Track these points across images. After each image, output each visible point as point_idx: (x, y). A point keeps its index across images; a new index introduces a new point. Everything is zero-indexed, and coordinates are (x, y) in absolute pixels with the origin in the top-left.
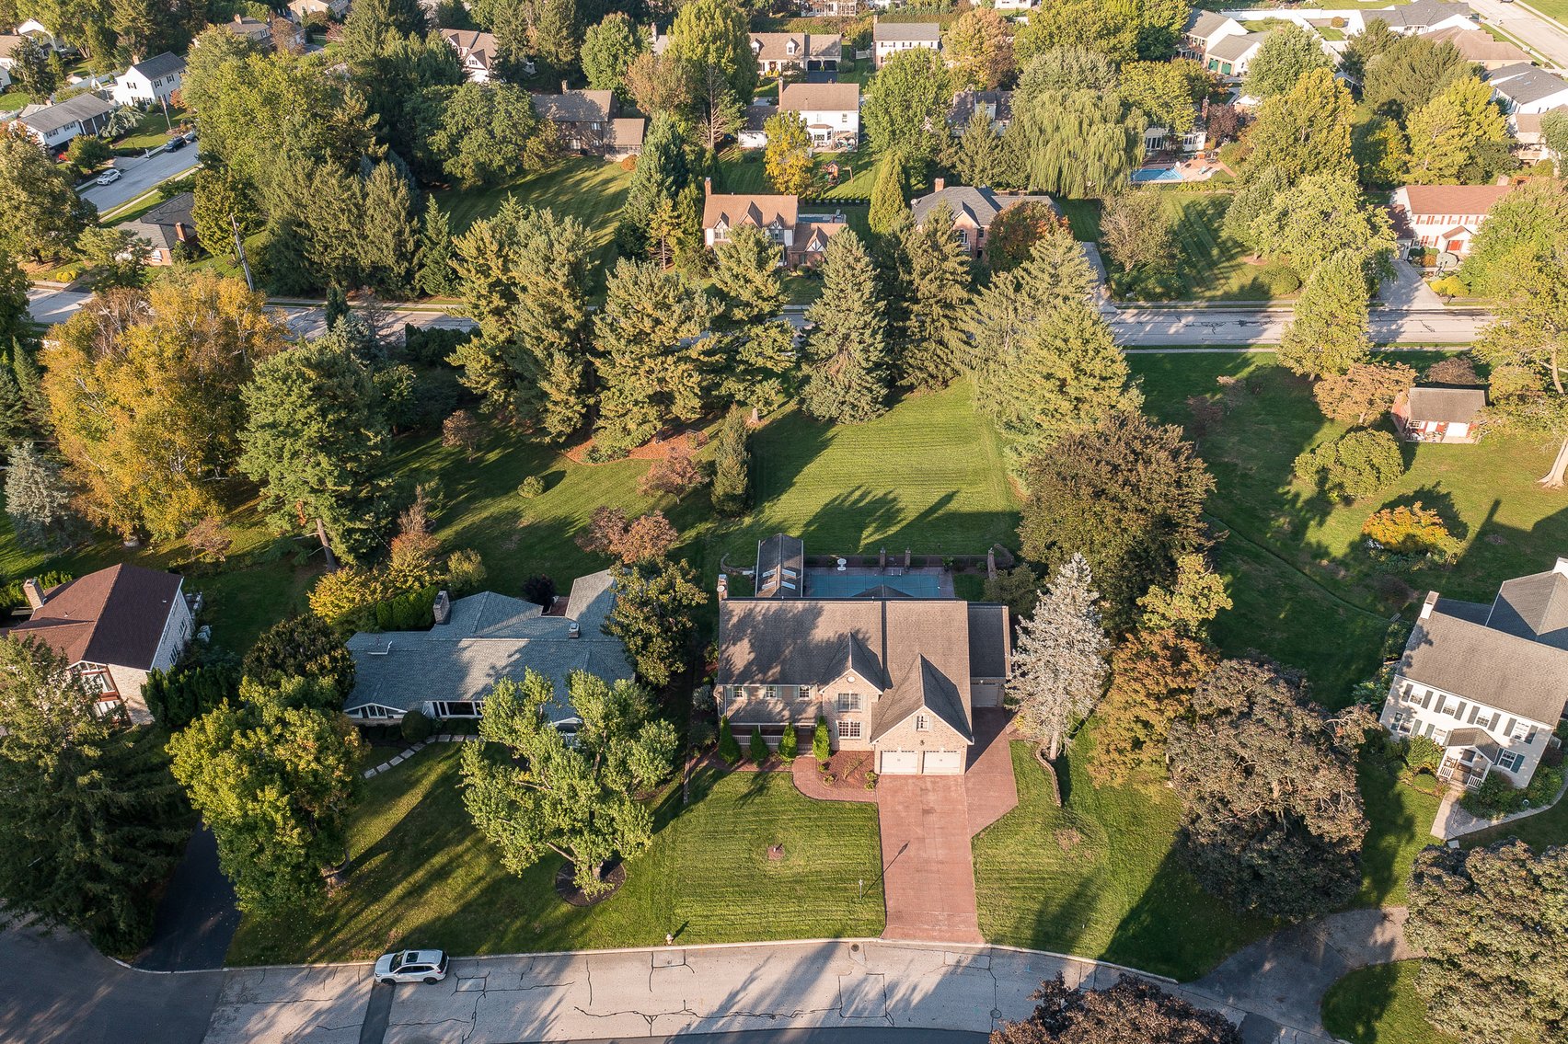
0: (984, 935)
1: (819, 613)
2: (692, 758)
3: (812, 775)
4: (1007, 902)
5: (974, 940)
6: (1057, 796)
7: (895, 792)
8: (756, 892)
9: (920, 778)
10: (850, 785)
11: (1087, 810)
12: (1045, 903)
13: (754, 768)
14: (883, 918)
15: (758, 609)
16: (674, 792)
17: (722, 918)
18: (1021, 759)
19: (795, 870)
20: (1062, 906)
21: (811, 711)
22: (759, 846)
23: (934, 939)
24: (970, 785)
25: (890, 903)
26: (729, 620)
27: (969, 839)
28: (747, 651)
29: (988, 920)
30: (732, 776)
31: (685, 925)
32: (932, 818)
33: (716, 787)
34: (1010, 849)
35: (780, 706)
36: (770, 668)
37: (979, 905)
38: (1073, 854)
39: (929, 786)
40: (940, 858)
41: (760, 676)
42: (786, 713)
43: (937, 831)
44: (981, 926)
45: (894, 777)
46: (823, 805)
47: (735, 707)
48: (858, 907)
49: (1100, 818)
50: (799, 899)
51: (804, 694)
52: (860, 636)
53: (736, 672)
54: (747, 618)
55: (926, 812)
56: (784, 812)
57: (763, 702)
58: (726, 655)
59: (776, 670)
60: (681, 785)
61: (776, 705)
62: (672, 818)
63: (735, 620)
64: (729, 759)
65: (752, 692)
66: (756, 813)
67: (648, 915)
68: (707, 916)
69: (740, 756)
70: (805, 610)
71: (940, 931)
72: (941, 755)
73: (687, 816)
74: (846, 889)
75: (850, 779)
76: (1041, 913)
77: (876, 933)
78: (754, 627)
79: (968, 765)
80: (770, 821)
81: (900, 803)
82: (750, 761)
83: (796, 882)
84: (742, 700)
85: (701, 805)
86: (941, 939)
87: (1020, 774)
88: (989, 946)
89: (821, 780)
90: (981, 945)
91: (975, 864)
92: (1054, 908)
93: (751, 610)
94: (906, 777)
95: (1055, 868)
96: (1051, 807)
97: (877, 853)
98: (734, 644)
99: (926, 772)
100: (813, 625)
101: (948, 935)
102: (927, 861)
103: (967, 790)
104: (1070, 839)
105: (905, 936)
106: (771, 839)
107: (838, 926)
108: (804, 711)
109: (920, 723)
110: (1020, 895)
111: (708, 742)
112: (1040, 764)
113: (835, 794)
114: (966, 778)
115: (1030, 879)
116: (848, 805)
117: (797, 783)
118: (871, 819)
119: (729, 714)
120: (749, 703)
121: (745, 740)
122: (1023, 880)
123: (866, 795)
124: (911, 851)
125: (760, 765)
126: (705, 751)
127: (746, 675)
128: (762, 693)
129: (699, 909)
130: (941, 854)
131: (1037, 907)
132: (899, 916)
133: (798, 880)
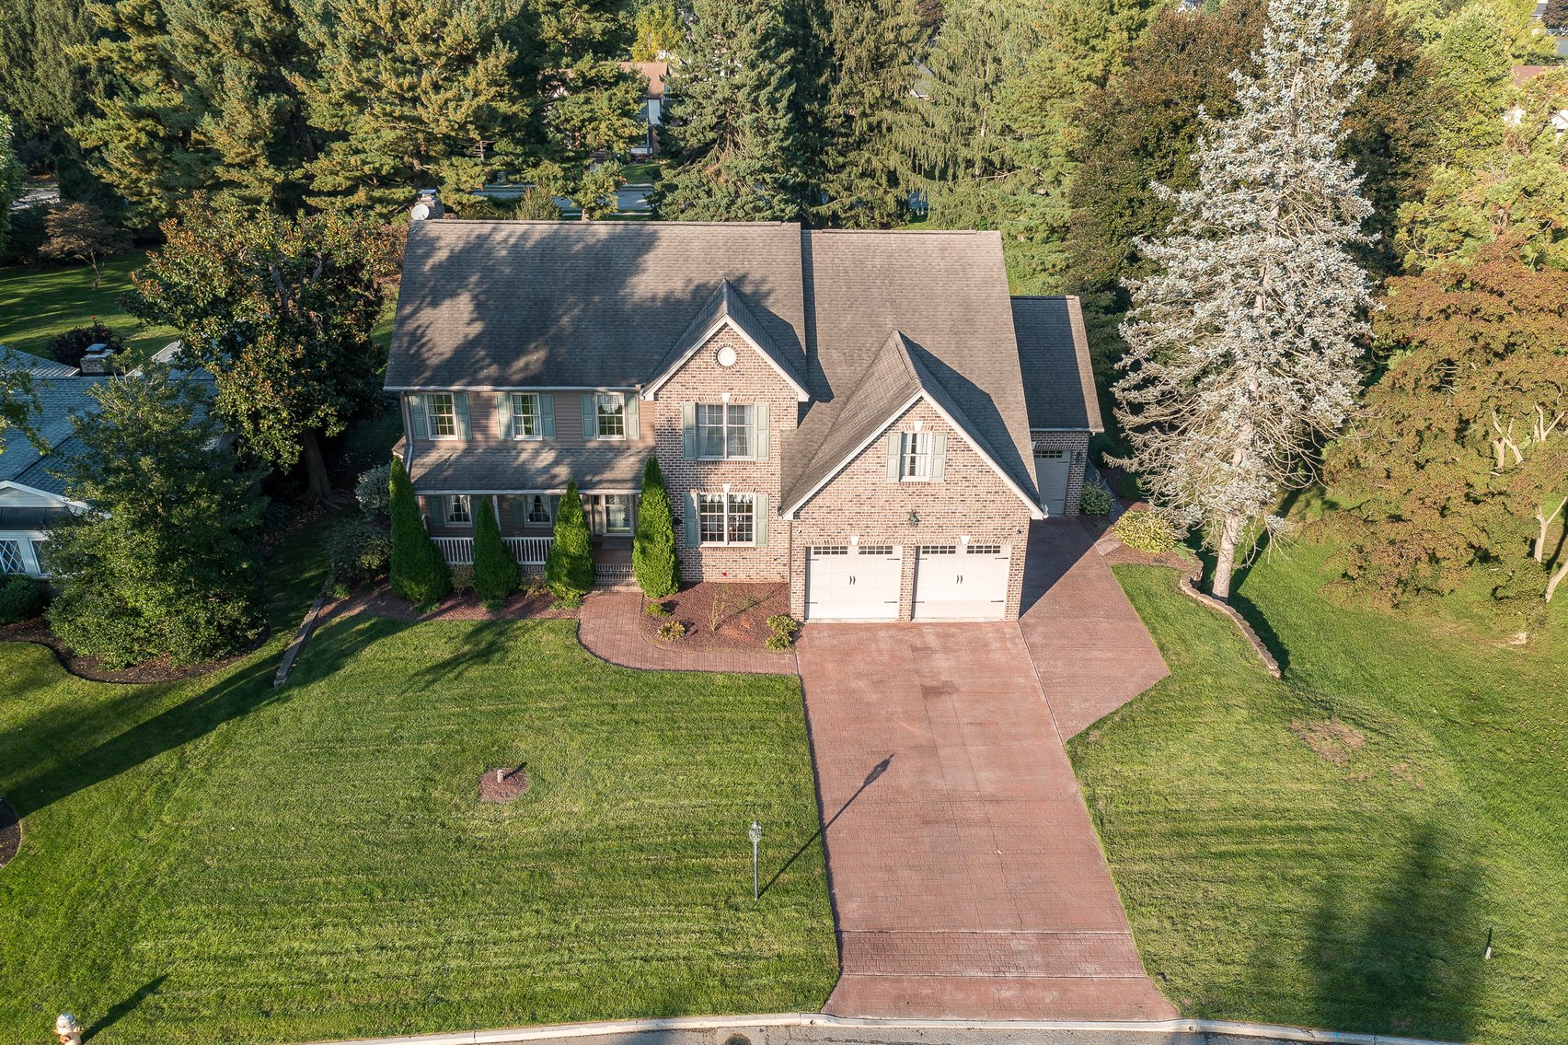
0: (1172, 992)
1: (649, 243)
2: (329, 600)
3: (629, 624)
4: (1220, 892)
5: (1138, 1010)
6: (1262, 656)
7: (845, 655)
8: (421, 886)
9: (907, 627)
10: (725, 642)
11: (1346, 685)
12: (1329, 891)
13: (480, 614)
14: (828, 949)
15: (499, 237)
16: (259, 666)
17: (289, 961)
18: (1149, 595)
19: (556, 825)
20: (1388, 899)
21: (626, 466)
22: (458, 769)
23: (1004, 1010)
24: (1036, 639)
25: (851, 910)
26: (428, 255)
27: (1059, 745)
28: (466, 317)
29: (1172, 945)
30: (418, 629)
31: (152, 987)
32: (949, 704)
33: (368, 652)
34: (1186, 761)
35: (547, 457)
36: (518, 353)
37: (1133, 905)
38: (1361, 770)
39: (932, 641)
40: (989, 789)
41: (493, 370)
42: (563, 471)
43: (967, 730)
44: (1152, 963)
45: (840, 628)
46: (653, 680)
47: (432, 458)
48: (748, 922)
49: (1390, 700)
50: (558, 902)
51: (610, 424)
52: (748, 289)
53: (434, 361)
54: (472, 255)
55: (931, 692)
56: (542, 696)
57: (507, 447)
58: (411, 326)
59: (535, 358)
60: (279, 657)
61: (536, 453)
62: (228, 717)
63: (442, 255)
64: (417, 590)
65: (478, 414)
66: (467, 698)
67: (35, 961)
68: (238, 960)
69: (447, 592)
70: (612, 238)
71: (1023, 984)
72: (961, 561)
73: (268, 711)
74: (708, 872)
75: (727, 631)
76: (1323, 922)
77: (804, 998)
78: (488, 272)
79: (1028, 600)
80: (500, 715)
81: (859, 676)
82: (469, 597)
83: (553, 855)
84: (452, 443)
85: (318, 689)
86: (1032, 1011)
87: (1155, 619)
88: (1190, 1025)
89: (652, 632)
90: (1168, 1026)
91: (1092, 800)
92: (1357, 905)
93: (482, 240)
94: (872, 629)
95: (1328, 804)
96: (1262, 679)
97: (804, 777)
98: (435, 304)
99: (922, 615)
100: (633, 267)
101: (1050, 996)
102: (951, 798)
103: (1032, 648)
104: (1337, 737)
105: (907, 1004)
106: (494, 755)
107: (681, 977)
108: (607, 465)
109: (909, 447)
110: (1249, 871)
111: (371, 560)
112: (1195, 601)
113: (687, 659)
114: (1024, 627)
115: (1263, 830)
116: (720, 680)
117: (588, 638)
118: (784, 707)
119: (416, 473)
120: (468, 451)
121: (460, 550)
122: (1246, 834)
123: (772, 661)
124: (903, 774)
125: (492, 608)
126: (359, 583)
127: (460, 364)
128: (500, 421)
129: (216, 939)
130: (989, 779)
131: (1311, 903)
132: (882, 944)
133: (563, 850)
